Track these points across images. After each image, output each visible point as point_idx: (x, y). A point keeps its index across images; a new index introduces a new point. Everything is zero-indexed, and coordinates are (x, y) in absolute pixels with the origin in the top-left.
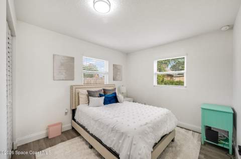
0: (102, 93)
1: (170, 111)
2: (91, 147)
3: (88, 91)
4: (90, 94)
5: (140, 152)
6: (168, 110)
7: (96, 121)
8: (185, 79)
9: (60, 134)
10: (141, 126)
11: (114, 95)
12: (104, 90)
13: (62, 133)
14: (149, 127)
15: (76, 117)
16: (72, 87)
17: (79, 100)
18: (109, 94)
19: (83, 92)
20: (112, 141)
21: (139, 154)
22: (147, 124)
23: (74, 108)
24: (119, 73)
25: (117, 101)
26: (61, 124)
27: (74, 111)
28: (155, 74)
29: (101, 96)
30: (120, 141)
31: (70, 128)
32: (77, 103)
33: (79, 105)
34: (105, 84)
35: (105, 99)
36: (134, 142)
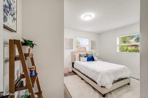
0: (86, 55)
1: (127, 67)
2: (82, 79)
3: (79, 54)
4: (80, 56)
5: (106, 80)
6: (125, 66)
7: (85, 67)
8: (139, 48)
9: (68, 72)
10: (107, 70)
11: (92, 57)
12: (87, 54)
13: (69, 72)
14: (111, 72)
15: (74, 66)
16: (72, 52)
17: (75, 58)
18: (90, 56)
19: (77, 55)
20: (93, 76)
21: (106, 81)
22: (110, 70)
23: (73, 62)
24: (94, 45)
25: (94, 60)
26: (68, 68)
27: (73, 63)
28: (118, 45)
29: (85, 57)
30: (97, 76)
31: (72, 71)
32: (74, 60)
33: (75, 60)
34: (87, 51)
35: (87, 59)
36: (103, 76)
